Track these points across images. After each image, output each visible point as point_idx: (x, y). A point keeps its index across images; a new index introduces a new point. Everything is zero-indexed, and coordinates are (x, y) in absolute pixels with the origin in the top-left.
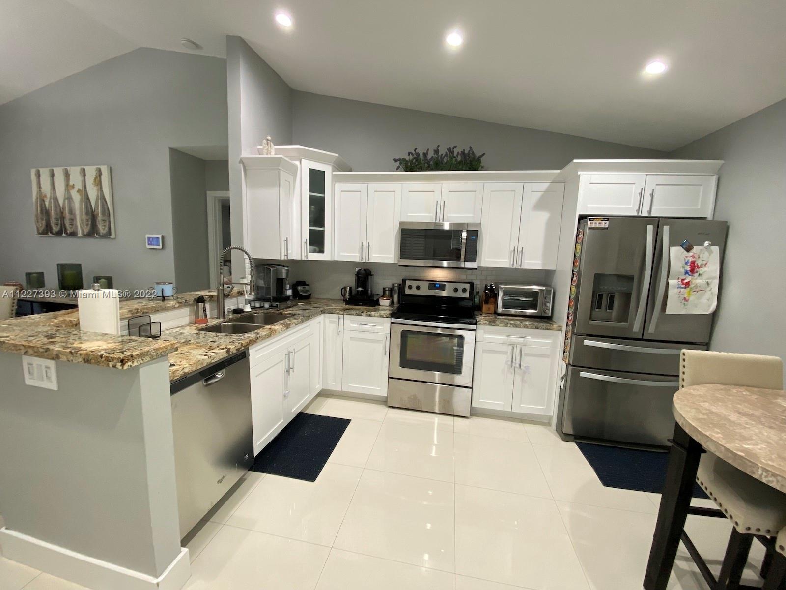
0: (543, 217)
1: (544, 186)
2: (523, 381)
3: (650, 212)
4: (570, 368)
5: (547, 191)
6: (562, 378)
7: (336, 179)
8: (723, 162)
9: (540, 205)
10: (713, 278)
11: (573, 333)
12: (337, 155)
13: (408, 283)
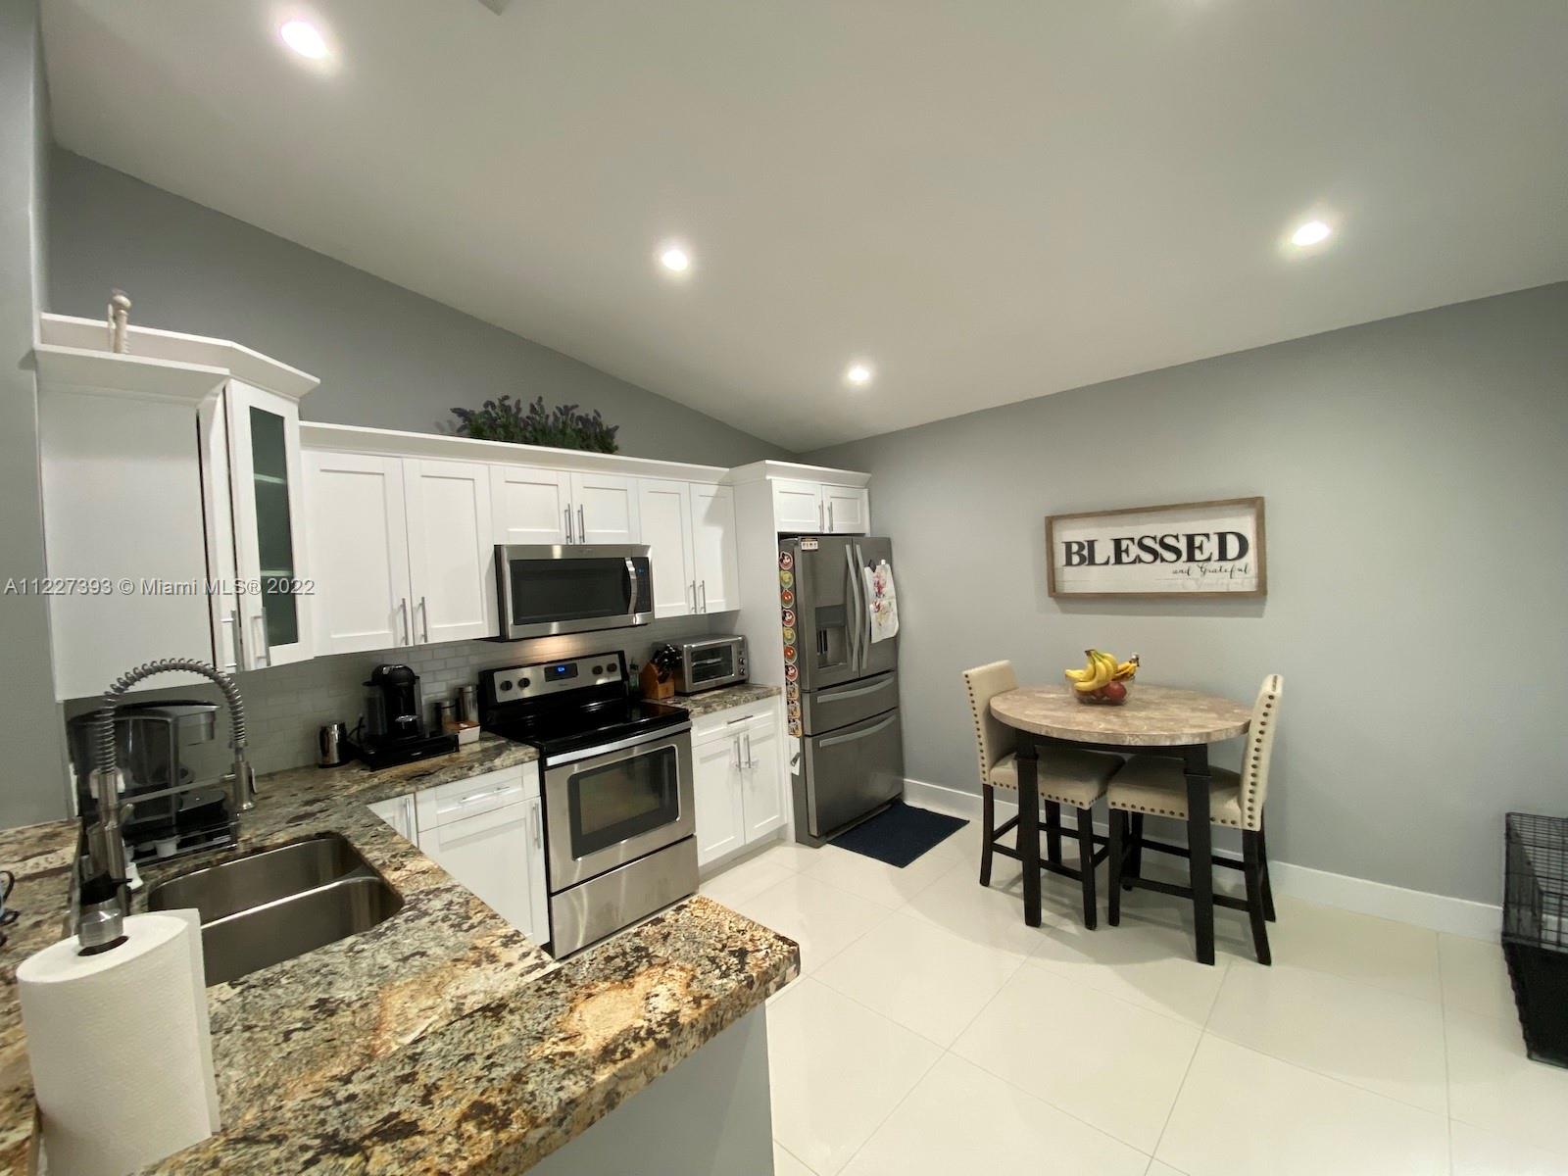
0: (716, 534)
1: (713, 490)
2: (753, 789)
3: (831, 528)
4: (809, 741)
5: (716, 497)
6: (795, 760)
7: (309, 439)
8: (868, 475)
9: (711, 517)
10: (892, 598)
11: (802, 692)
12: (317, 380)
13: (499, 678)
